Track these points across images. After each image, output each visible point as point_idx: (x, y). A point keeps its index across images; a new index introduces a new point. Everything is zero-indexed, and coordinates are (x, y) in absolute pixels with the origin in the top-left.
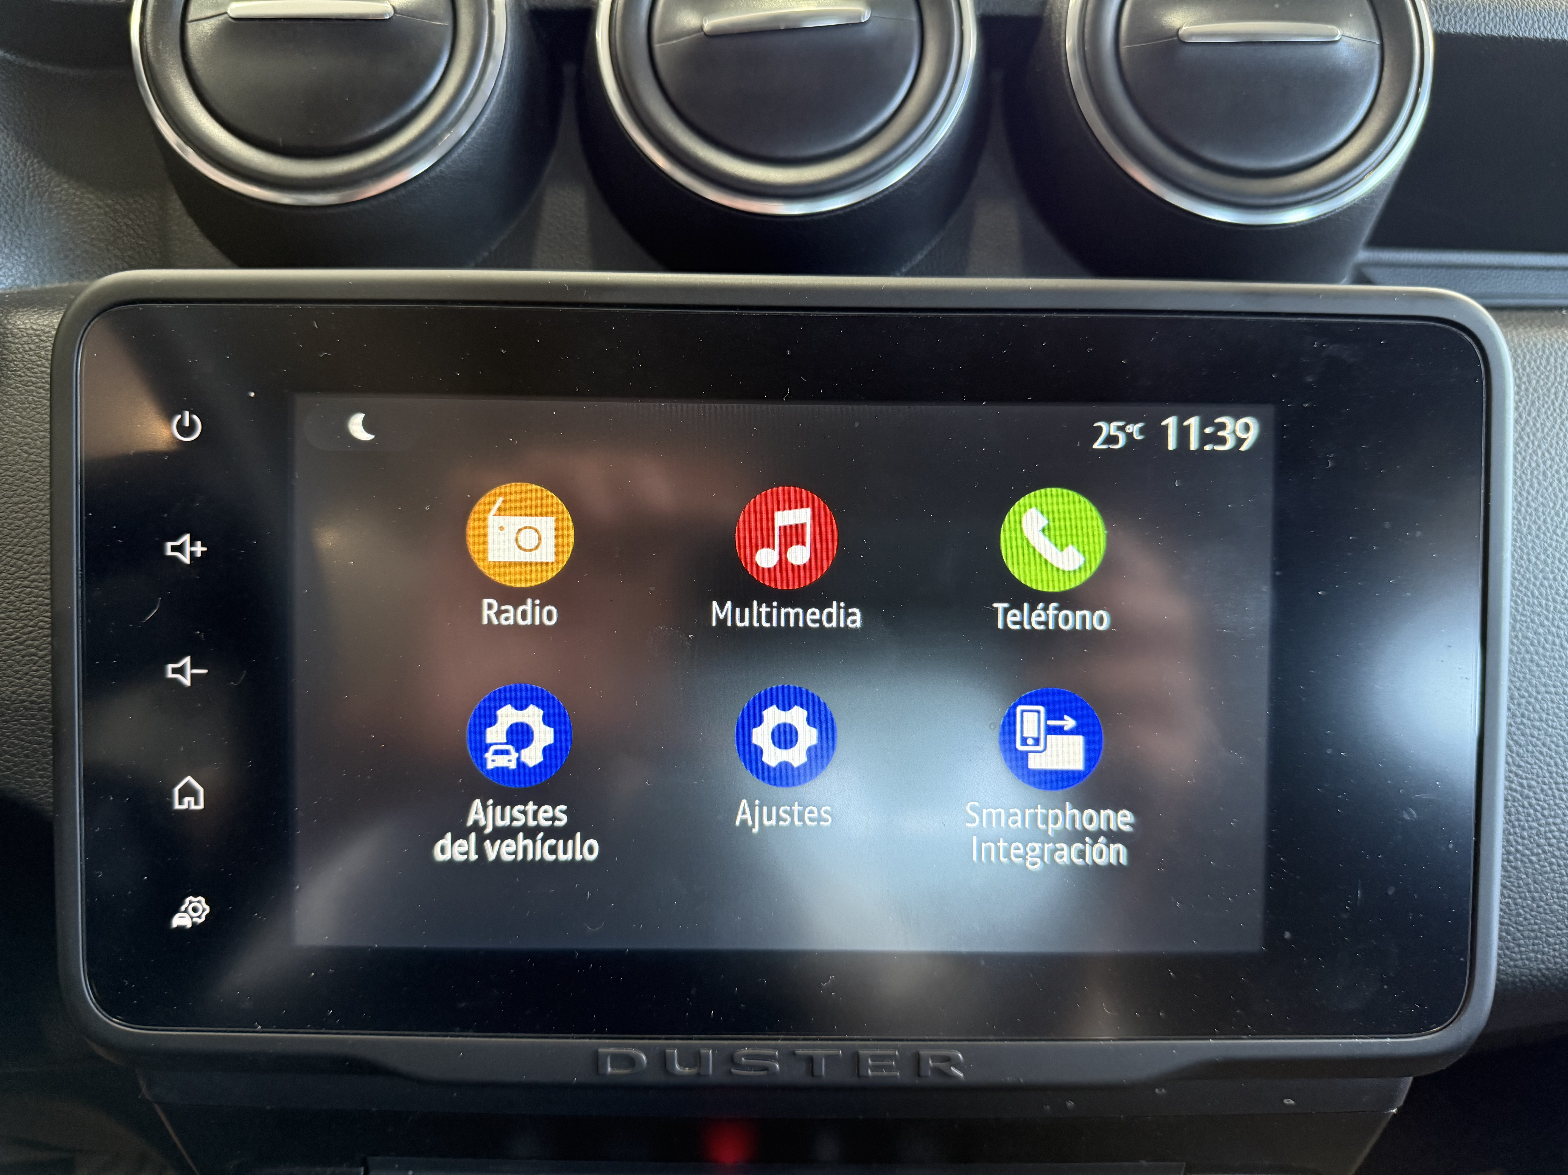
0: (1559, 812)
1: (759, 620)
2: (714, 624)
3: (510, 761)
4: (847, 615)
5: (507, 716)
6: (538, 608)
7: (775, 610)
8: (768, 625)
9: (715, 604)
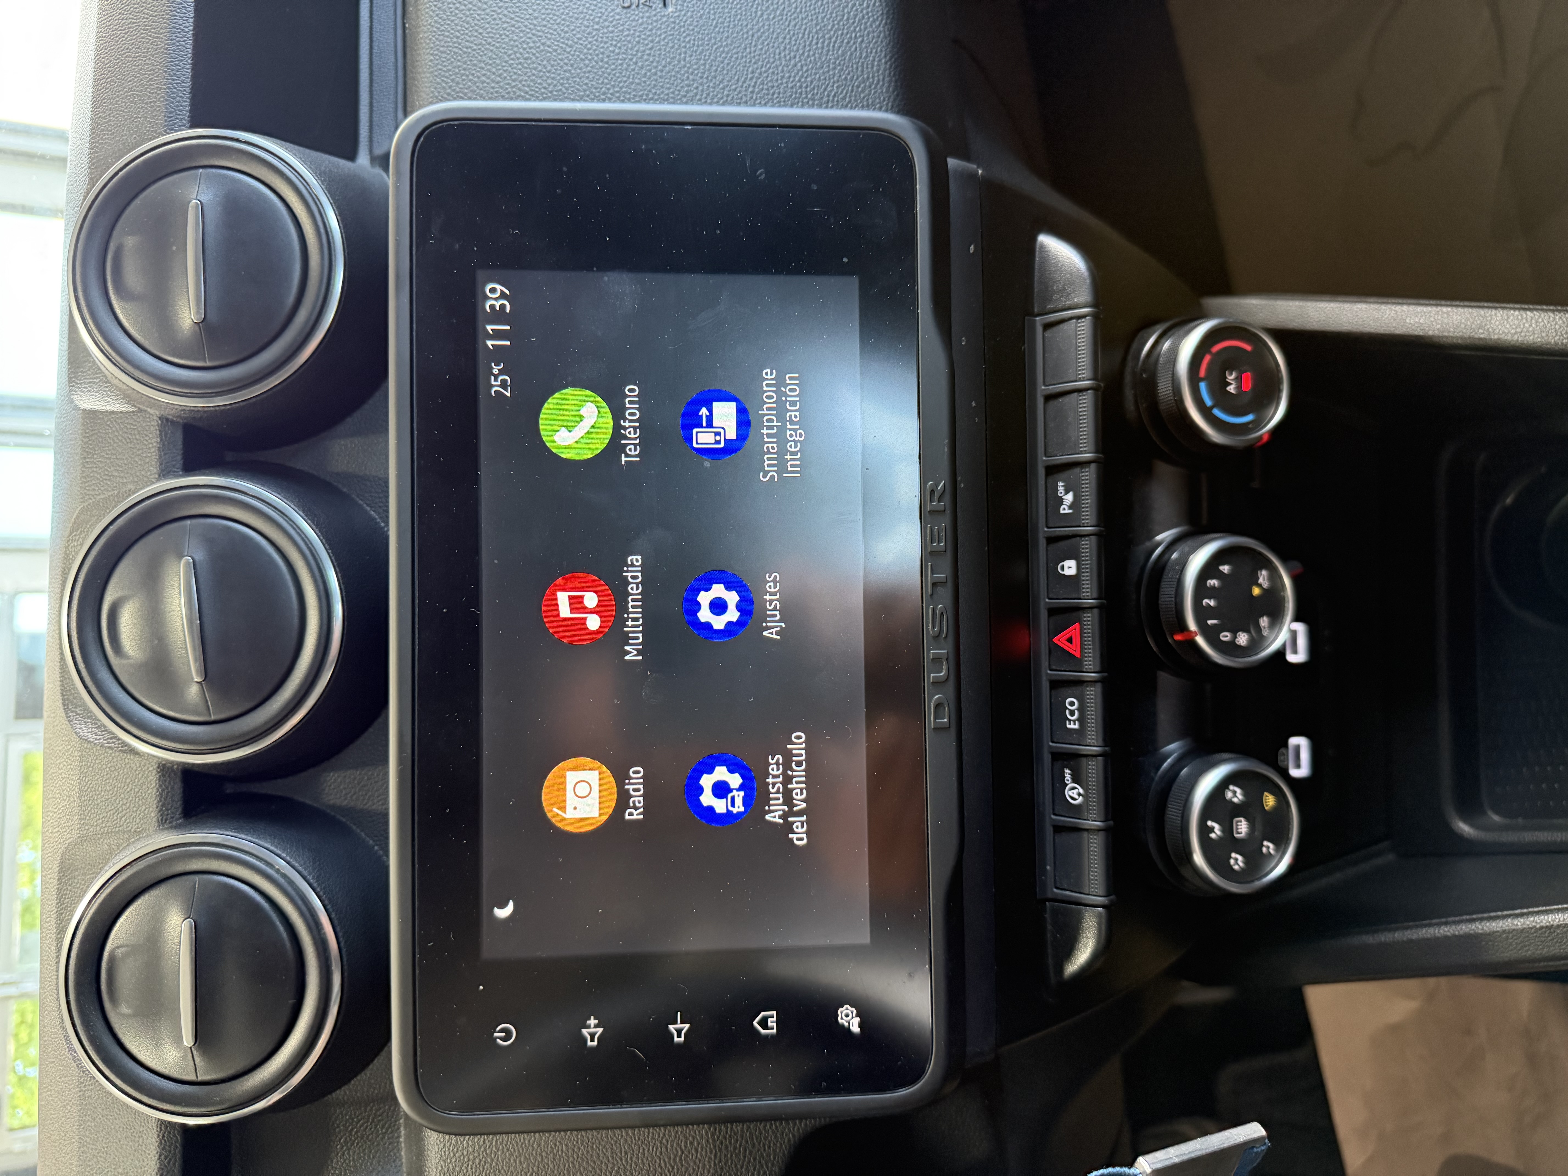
0: (771, 50)
1: (638, 626)
2: (641, 658)
3: (739, 796)
4: (633, 565)
5: (707, 799)
6: (632, 781)
7: (631, 616)
8: (641, 620)
9: (627, 658)
